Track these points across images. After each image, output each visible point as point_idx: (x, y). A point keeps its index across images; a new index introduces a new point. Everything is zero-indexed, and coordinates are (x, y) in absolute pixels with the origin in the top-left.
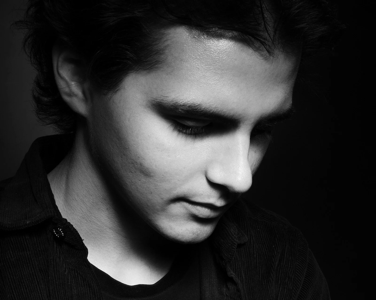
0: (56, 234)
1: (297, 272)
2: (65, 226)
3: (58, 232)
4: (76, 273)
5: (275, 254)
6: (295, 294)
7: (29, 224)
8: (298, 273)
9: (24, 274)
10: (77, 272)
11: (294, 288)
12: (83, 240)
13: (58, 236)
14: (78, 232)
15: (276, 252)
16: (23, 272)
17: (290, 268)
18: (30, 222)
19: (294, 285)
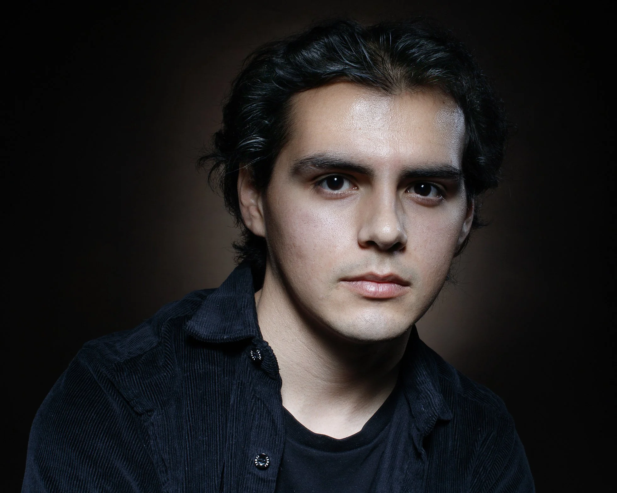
0: (253, 356)
1: (496, 465)
2: (265, 349)
3: (256, 354)
4: (262, 404)
5: (479, 438)
6: (486, 488)
7: (226, 339)
8: (496, 467)
9: (208, 390)
10: (264, 403)
11: (487, 482)
12: (280, 369)
13: (254, 358)
14: (277, 359)
15: (480, 436)
16: (208, 388)
17: (489, 457)
18: (228, 338)
19: (488, 478)
